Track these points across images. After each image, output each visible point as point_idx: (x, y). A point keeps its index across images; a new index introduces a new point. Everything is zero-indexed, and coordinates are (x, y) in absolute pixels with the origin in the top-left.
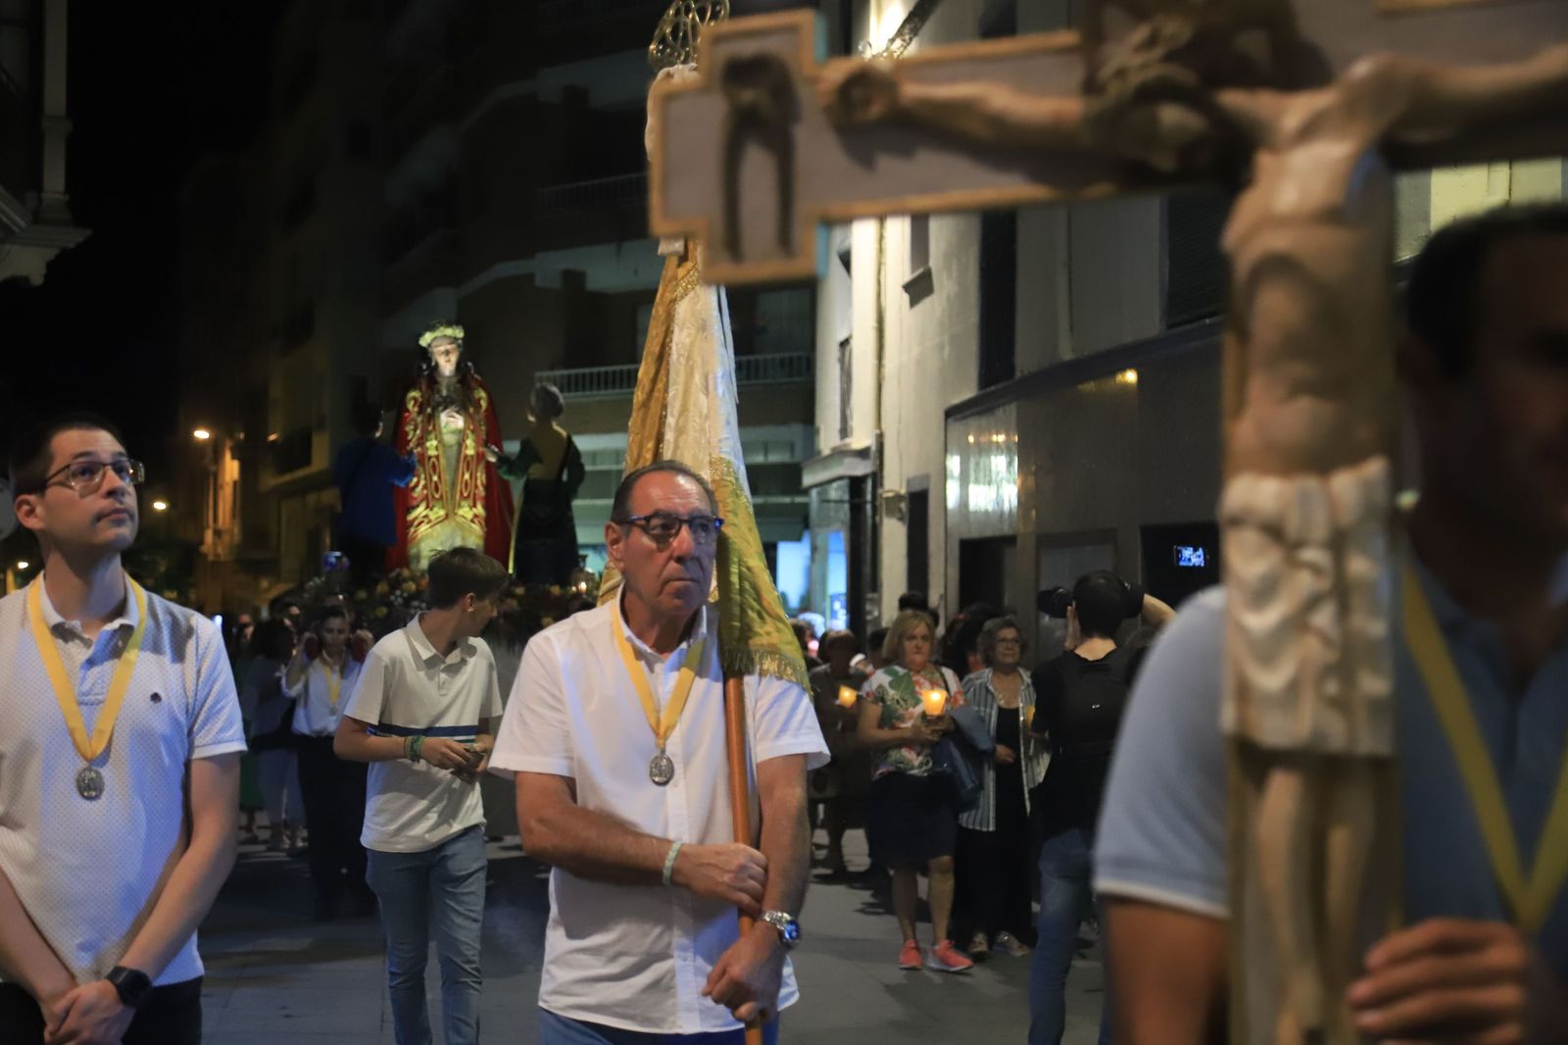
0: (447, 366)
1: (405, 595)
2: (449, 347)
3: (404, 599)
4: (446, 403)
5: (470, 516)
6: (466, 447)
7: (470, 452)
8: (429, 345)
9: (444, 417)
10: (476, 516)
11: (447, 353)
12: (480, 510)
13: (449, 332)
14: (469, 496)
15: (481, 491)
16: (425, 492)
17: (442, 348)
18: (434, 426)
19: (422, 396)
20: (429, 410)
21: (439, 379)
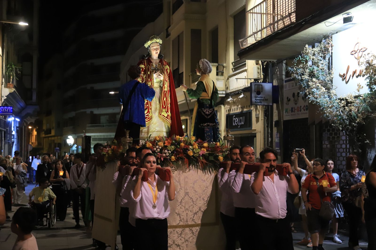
0: (155, 55)
1: (160, 148)
2: (157, 47)
3: (160, 149)
4: (156, 70)
5: (166, 115)
6: (165, 87)
7: (166, 90)
8: (149, 46)
9: (155, 76)
10: (168, 116)
11: (156, 49)
12: (169, 113)
13: (158, 41)
14: (165, 107)
15: (169, 106)
16: (147, 105)
17: (155, 48)
18: (151, 79)
19: (145, 67)
20: (149, 73)
21: (152, 61)
